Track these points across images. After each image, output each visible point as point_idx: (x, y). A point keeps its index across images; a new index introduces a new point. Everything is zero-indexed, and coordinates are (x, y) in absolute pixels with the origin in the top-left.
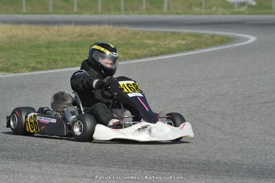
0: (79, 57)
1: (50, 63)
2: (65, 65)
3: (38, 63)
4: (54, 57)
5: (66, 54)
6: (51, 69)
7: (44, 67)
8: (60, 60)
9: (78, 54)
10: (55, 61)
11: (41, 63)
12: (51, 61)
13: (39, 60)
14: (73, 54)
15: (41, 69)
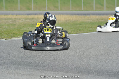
0: (91, 28)
1: (77, 31)
2: (84, 32)
3: (72, 31)
4: (80, 28)
5: (85, 27)
6: (77, 33)
7: (75, 33)
8: (83, 30)
9: (91, 27)
10: (80, 30)
11: (74, 31)
12: (78, 30)
13: (73, 30)
14: (89, 27)
15: (73, 34)
